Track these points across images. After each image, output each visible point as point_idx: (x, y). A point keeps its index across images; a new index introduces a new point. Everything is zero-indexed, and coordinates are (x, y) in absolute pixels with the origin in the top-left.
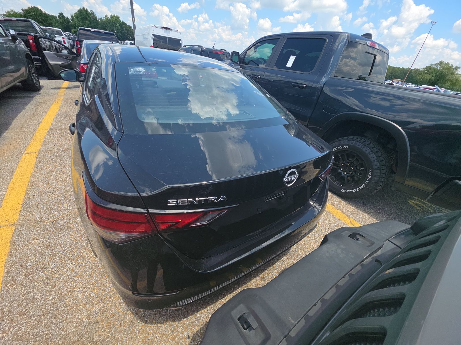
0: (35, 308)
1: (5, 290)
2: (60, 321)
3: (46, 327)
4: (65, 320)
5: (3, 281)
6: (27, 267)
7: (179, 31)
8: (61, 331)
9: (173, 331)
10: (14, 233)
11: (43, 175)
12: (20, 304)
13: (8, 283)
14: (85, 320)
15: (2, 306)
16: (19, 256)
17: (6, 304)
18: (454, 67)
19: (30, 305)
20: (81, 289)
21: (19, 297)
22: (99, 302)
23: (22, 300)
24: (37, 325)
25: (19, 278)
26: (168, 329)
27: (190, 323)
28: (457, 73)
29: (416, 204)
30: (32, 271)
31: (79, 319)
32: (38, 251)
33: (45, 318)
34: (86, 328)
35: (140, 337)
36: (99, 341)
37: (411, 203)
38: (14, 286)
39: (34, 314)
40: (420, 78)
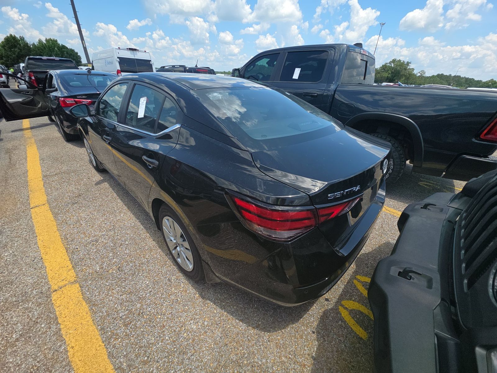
0: (157, 352)
1: (111, 347)
2: (190, 355)
3: (180, 364)
4: (195, 352)
5: (102, 339)
6: (121, 317)
7: (147, 51)
8: (197, 363)
9: (297, 332)
10: (82, 290)
11: (72, 226)
12: (137, 354)
13: (110, 339)
14: (214, 346)
15: (117, 364)
16: (104, 310)
17: (122, 360)
18: (406, 63)
19: (149, 351)
20: (192, 322)
21: (132, 348)
22: (217, 328)
23: (137, 349)
24: (169, 366)
25: (120, 330)
26: (292, 331)
27: (308, 321)
28: (409, 68)
29: (426, 185)
30: (129, 319)
31: (208, 347)
32: (122, 299)
33: (174, 357)
34: (219, 352)
35: (272, 345)
36: (239, 359)
37: (421, 184)
38: (120, 340)
39: (159, 357)
40: (379, 77)
